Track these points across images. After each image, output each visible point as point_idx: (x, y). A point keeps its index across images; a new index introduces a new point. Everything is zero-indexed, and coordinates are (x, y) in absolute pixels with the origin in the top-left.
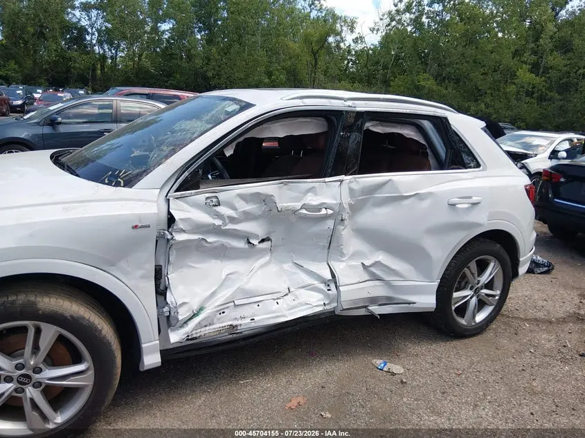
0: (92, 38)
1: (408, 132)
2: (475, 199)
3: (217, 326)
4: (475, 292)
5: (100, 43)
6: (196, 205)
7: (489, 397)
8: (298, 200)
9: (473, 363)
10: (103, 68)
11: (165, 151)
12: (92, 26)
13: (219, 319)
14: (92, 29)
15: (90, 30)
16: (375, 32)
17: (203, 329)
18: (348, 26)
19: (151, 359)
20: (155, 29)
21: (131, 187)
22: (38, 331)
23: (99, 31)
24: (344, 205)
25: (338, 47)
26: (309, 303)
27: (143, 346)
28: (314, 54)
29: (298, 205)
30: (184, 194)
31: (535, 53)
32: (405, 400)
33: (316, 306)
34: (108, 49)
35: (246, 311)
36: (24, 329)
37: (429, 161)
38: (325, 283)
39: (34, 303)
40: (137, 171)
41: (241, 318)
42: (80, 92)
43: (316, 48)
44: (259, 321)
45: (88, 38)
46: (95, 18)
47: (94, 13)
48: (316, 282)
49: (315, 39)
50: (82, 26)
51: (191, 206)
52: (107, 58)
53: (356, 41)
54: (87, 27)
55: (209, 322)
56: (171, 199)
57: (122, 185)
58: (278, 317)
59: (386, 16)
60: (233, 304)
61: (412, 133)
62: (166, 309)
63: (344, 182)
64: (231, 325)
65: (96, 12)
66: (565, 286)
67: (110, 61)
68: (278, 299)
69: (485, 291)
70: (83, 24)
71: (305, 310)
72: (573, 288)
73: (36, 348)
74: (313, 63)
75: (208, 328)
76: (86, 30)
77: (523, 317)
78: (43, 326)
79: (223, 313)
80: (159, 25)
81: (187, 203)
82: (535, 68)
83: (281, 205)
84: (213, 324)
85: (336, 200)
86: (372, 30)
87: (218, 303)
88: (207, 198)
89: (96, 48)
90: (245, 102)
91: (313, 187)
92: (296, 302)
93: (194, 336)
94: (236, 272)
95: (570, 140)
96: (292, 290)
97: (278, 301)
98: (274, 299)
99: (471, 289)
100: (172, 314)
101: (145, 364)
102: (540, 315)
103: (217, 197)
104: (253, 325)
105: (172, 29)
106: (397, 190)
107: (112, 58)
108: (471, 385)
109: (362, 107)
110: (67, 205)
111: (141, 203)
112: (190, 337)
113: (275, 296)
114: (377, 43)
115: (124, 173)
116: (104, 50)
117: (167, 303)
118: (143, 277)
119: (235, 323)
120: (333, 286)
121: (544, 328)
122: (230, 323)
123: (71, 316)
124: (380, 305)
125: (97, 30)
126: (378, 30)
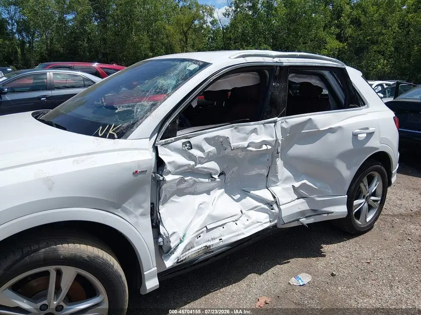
0: (12, 28)
1: (315, 82)
2: (371, 130)
3: (196, 248)
4: (366, 200)
5: (19, 32)
6: (176, 150)
7: (397, 278)
8: (245, 139)
9: (374, 253)
10: (22, 51)
11: (147, 106)
12: (11, 18)
13: (197, 243)
14: (12, 21)
15: (10, 21)
16: (227, 16)
17: (187, 253)
18: (208, 12)
19: (152, 283)
20: (62, 20)
21: (126, 138)
22: (59, 273)
23: (18, 22)
24: (279, 141)
25: (202, 27)
26: (260, 222)
27: (145, 273)
28: (185, 34)
29: (245, 144)
30: (167, 141)
31: (338, 26)
32: (340, 288)
33: (265, 223)
34: (26, 35)
35: (215, 233)
36: (47, 273)
37: (329, 103)
38: (268, 204)
39: (55, 250)
40: (125, 125)
41: (212, 239)
42: (8, 70)
43: (185, 29)
44: (225, 240)
45: (9, 28)
46: (13, 13)
47: (12, 8)
48: (261, 204)
49: (184, 22)
50: (3, 18)
51: (172, 151)
52: (26, 43)
53: (212, 23)
54: (7, 19)
55: (190, 246)
56: (158, 146)
57: (116, 136)
58: (238, 235)
59: (233, 4)
60: (205, 228)
61: (318, 82)
62: (160, 240)
63: (277, 123)
64: (206, 246)
65: (14, 8)
66: (408, 188)
67: (28, 45)
68: (236, 220)
69: (373, 198)
70: (4, 17)
71: (257, 227)
72: (414, 189)
73: (58, 289)
74: (185, 40)
75: (190, 251)
76: (7, 22)
77: (391, 214)
78: (64, 268)
79: (200, 237)
80: (65, 15)
81: (170, 149)
82: (339, 37)
83: (234, 144)
84: (194, 247)
85: (273, 138)
86: (225, 15)
87: (196, 230)
88: (183, 143)
89: (17, 35)
90: (203, 62)
91: (256, 129)
92: (250, 221)
93: (182, 259)
94: (204, 202)
95: (381, 85)
96: (244, 212)
97: (236, 222)
98: (234, 221)
99: (364, 198)
100: (165, 243)
101: (147, 289)
102: (402, 211)
103: (189, 142)
104: (221, 244)
105: (75, 19)
106: (315, 126)
107: (29, 42)
108: (380, 270)
109: (286, 62)
110: (77, 158)
111: (137, 151)
112: (179, 261)
113: (234, 219)
114: (228, 24)
115: (114, 127)
116: (23, 37)
117: (161, 235)
118: (142, 215)
119: (208, 244)
120: (275, 206)
121: (409, 220)
122: (205, 244)
123: (88, 257)
124: (307, 217)
125: (16, 21)
126: (229, 15)
